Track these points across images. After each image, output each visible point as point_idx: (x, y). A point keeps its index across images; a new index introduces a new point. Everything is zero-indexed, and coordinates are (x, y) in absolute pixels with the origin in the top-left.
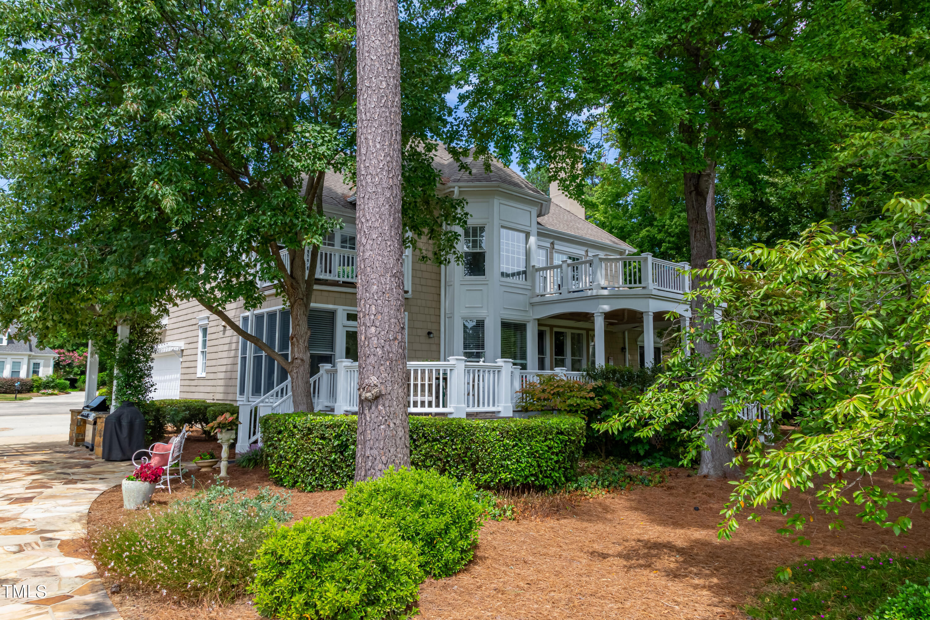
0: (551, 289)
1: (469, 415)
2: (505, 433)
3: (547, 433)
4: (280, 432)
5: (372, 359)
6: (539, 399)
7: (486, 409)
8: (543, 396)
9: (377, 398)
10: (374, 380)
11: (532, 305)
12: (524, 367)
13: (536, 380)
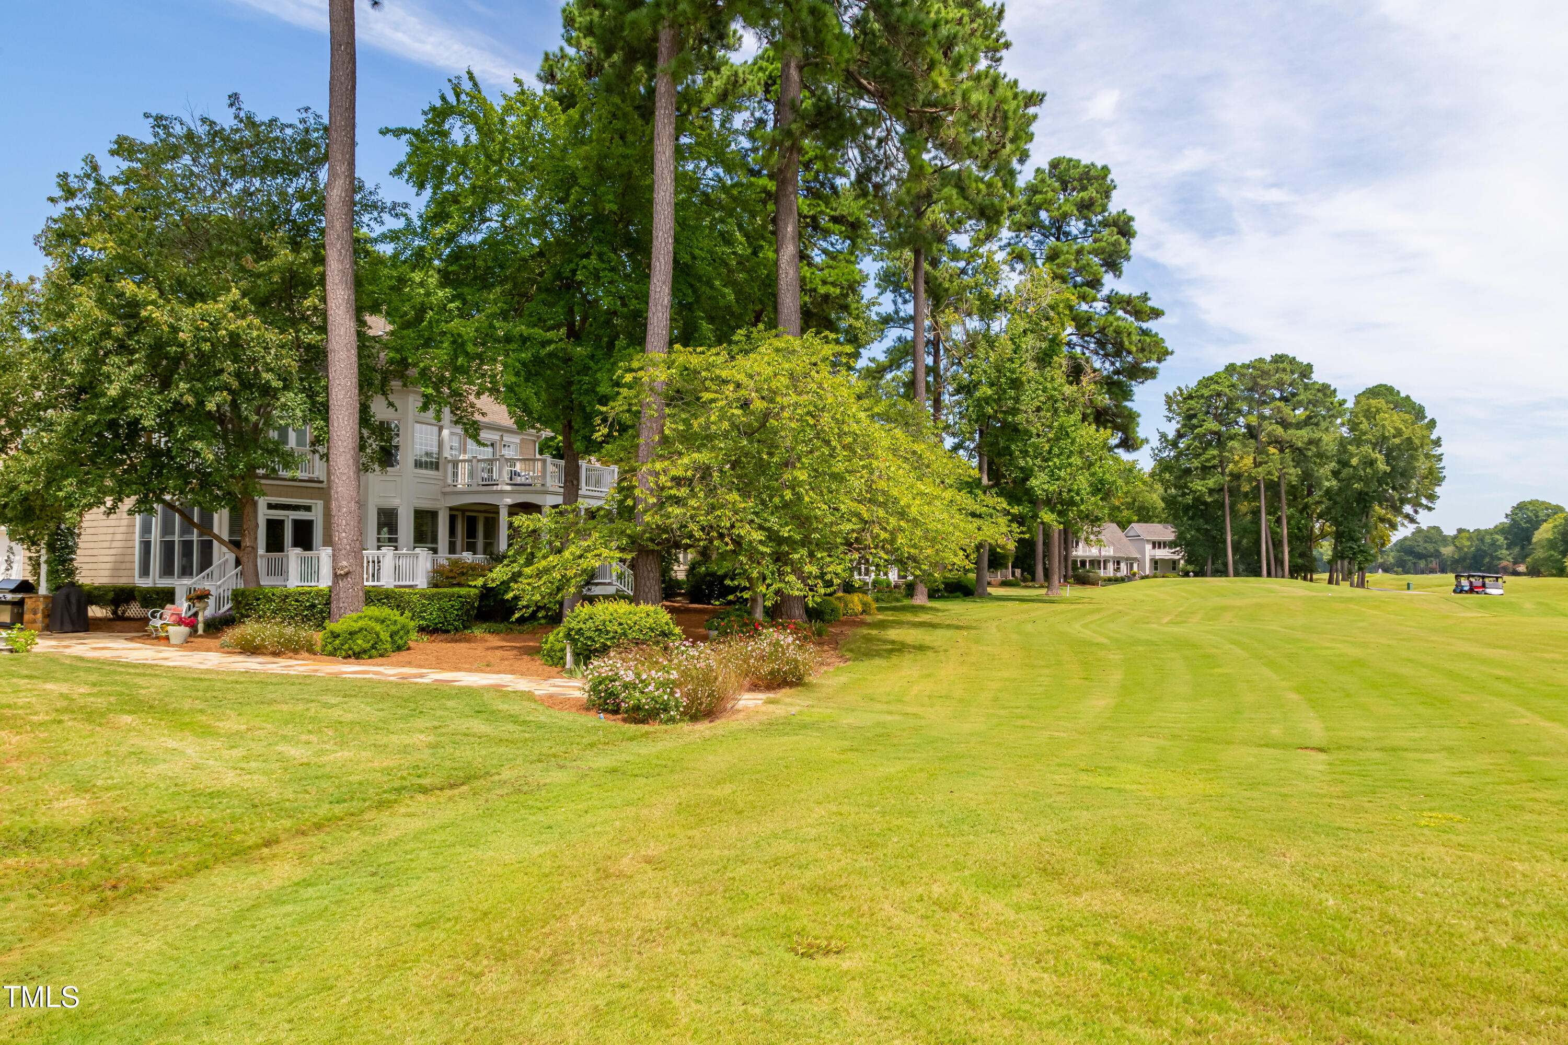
0: (463, 480)
1: (396, 587)
2: (423, 596)
3: (450, 597)
4: (258, 599)
5: (343, 552)
6: (447, 578)
7: (408, 583)
8: (451, 575)
9: (347, 574)
10: (345, 563)
11: (444, 494)
12: (435, 551)
13: (446, 563)
